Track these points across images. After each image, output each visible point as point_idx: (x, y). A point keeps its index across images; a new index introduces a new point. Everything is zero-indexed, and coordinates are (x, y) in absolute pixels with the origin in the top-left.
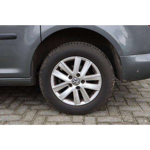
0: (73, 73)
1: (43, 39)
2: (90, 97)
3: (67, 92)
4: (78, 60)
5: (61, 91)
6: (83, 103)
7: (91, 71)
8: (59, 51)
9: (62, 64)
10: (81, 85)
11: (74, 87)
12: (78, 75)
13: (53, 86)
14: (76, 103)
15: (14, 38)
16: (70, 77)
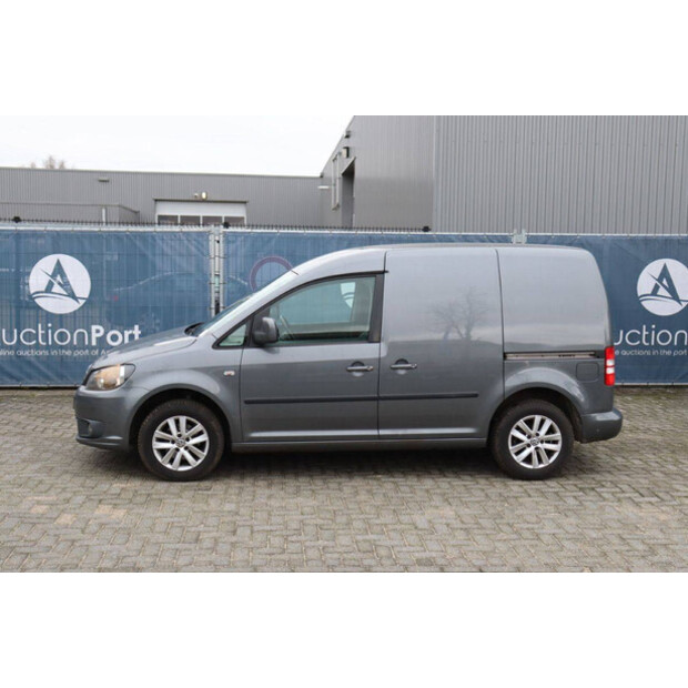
0: (533, 432)
1: (507, 396)
2: (549, 458)
3: (525, 454)
4: (538, 418)
5: (518, 453)
6: (541, 466)
7: (551, 431)
8: (518, 409)
9: (521, 423)
10: (540, 445)
11: (533, 448)
12: (538, 435)
13: (510, 448)
14: (536, 465)
15: (476, 396)
16: (529, 437)
